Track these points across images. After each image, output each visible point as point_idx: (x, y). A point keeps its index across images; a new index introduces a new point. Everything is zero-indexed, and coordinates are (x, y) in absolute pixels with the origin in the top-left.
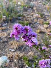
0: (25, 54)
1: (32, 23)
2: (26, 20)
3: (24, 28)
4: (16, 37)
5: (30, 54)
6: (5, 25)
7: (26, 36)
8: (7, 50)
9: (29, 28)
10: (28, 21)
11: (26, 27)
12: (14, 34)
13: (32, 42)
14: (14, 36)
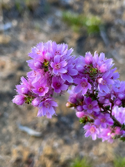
0: (81, 148)
1: (116, 23)
2: (93, 12)
3: (80, 66)
4: (43, 105)
5: (101, 151)
6: (8, 25)
7: (89, 101)
8: (11, 128)
9: (103, 68)
10: (100, 13)
11: (91, 63)
12: (33, 91)
13: (117, 124)
14: (35, 102)
